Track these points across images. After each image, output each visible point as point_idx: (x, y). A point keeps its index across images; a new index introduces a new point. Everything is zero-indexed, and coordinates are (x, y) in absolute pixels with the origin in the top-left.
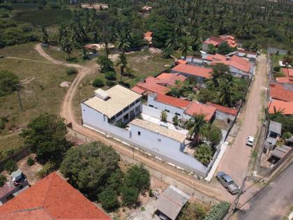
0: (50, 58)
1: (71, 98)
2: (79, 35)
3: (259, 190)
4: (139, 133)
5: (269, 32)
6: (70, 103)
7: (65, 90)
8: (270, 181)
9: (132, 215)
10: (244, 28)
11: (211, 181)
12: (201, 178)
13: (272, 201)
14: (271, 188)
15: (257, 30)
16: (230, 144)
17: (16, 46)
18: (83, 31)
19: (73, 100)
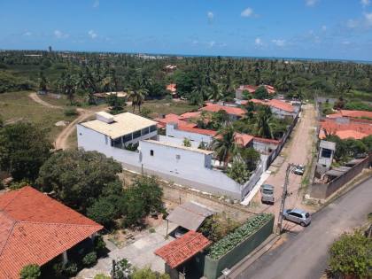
0: (46, 104)
1: (68, 135)
2: (85, 82)
3: (315, 211)
4: (152, 152)
5: (315, 83)
6: (65, 139)
7: (61, 129)
8: (328, 203)
9: (136, 237)
10: (284, 79)
11: (249, 205)
12: (235, 202)
13: (334, 222)
14: (331, 209)
15: (301, 83)
16: (273, 173)
17: (6, 94)
18: (91, 78)
19: (70, 136)
